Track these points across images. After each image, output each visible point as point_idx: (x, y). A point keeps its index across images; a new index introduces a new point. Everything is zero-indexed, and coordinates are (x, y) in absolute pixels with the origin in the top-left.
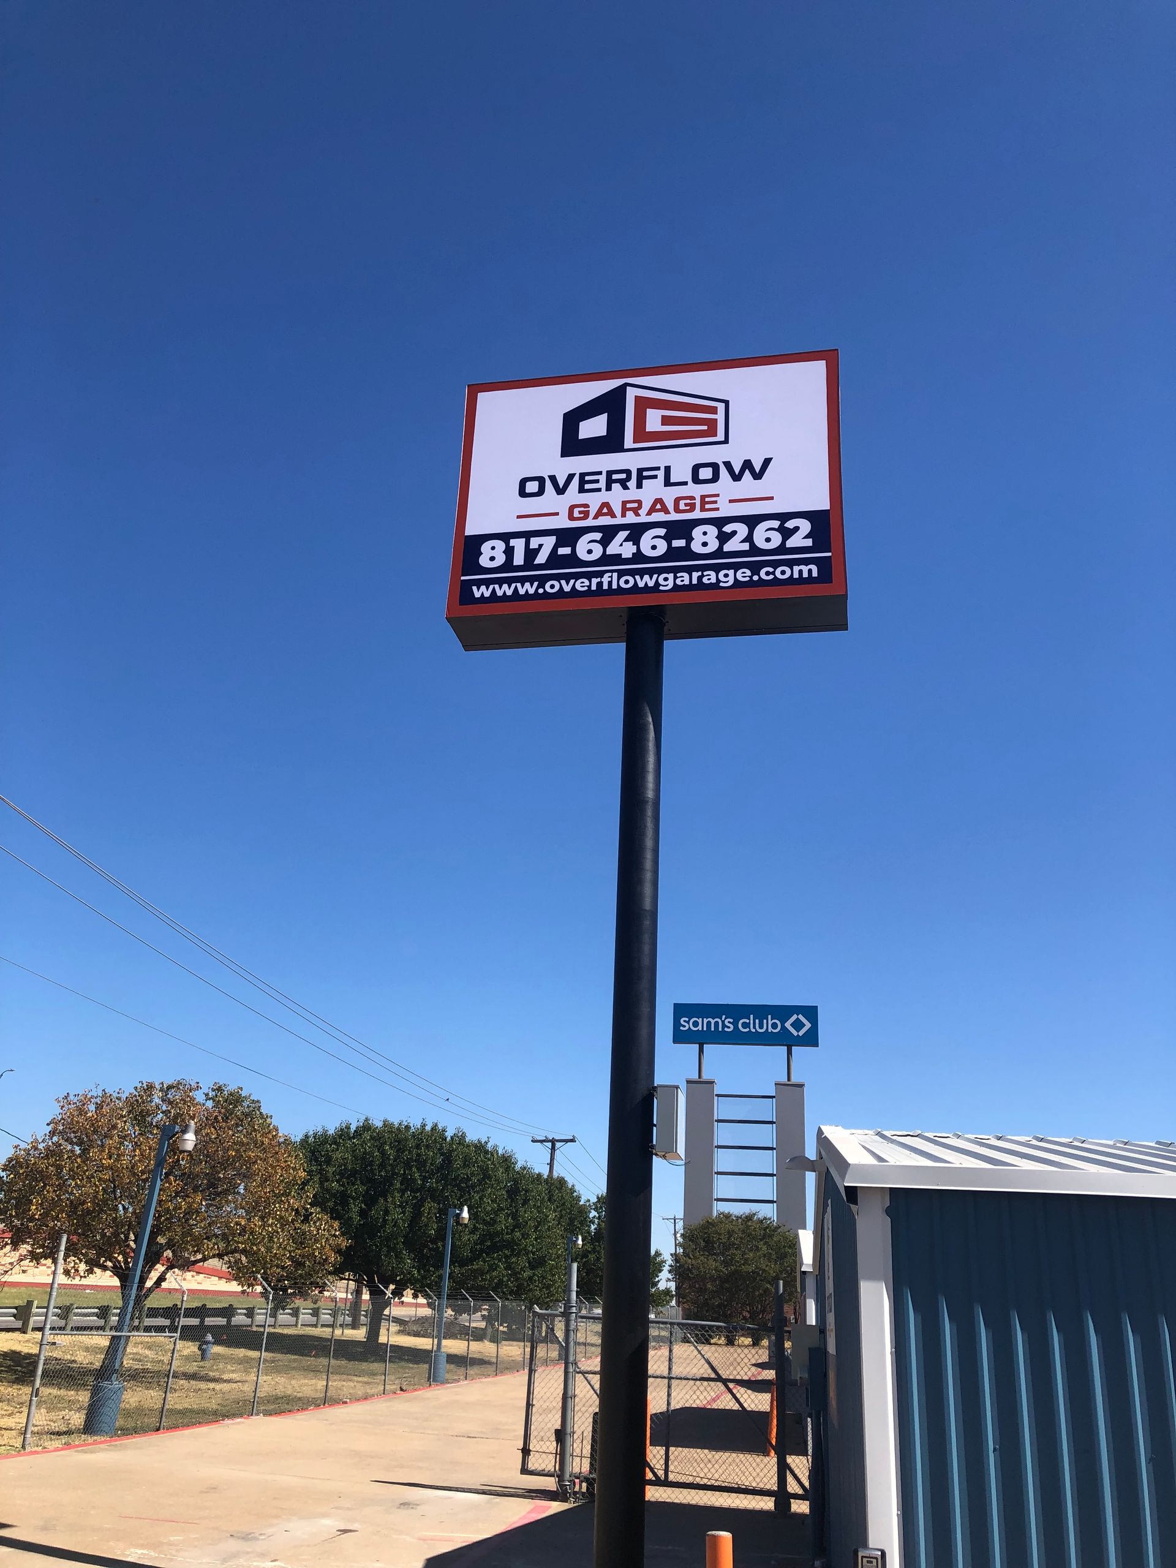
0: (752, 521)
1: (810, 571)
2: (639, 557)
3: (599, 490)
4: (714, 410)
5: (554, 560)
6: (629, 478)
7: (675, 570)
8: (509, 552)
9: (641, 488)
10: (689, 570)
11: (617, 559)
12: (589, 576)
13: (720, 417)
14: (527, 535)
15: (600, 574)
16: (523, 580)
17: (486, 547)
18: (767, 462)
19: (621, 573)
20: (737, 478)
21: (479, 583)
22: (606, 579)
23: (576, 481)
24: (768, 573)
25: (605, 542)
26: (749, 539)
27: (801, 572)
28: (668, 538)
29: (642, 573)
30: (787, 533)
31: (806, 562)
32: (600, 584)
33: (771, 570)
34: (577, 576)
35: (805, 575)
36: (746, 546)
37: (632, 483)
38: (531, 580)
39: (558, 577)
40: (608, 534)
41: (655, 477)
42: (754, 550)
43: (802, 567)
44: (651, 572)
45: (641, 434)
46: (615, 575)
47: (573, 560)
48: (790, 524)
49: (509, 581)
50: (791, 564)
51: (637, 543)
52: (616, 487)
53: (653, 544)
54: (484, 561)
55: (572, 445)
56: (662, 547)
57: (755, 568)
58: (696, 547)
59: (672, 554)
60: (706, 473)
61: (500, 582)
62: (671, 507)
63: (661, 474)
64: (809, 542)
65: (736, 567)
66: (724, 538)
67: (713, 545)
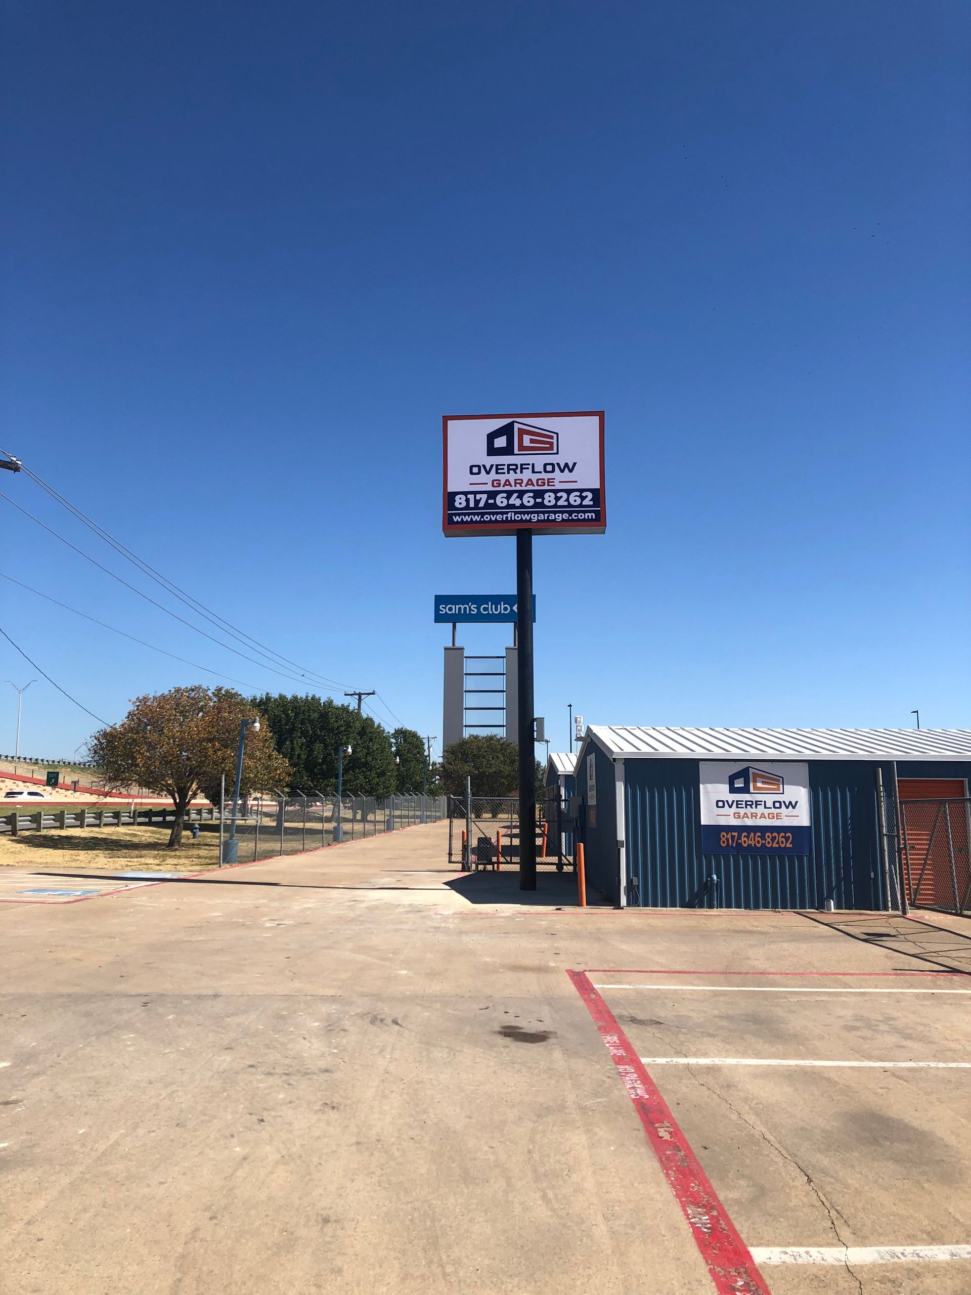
0: (569, 492)
1: (592, 516)
2: (522, 506)
3: (504, 473)
4: (552, 438)
5: (487, 506)
6: (517, 468)
7: (538, 513)
8: (467, 500)
9: (522, 473)
10: (544, 513)
11: (513, 506)
12: (502, 513)
13: (555, 441)
14: (475, 493)
15: (507, 513)
16: (474, 514)
17: (457, 498)
18: (575, 464)
19: (516, 513)
20: (562, 471)
21: (456, 515)
22: (509, 515)
23: (494, 468)
24: (575, 516)
25: (508, 498)
26: (567, 500)
27: (588, 516)
28: (534, 498)
29: (524, 513)
30: (583, 498)
31: (590, 512)
32: (507, 518)
33: (576, 514)
34: (497, 513)
35: (590, 517)
36: (566, 503)
37: (518, 471)
38: (478, 514)
39: (489, 514)
40: (509, 494)
41: (528, 468)
42: (570, 505)
43: (589, 514)
44: (528, 513)
45: (521, 447)
46: (513, 513)
47: (494, 506)
48: (584, 494)
49: (469, 514)
50: (584, 512)
51: (521, 499)
52: (511, 472)
53: (528, 500)
54: (457, 505)
55: (492, 451)
56: (532, 502)
57: (570, 513)
58: (546, 503)
59: (536, 505)
60: (549, 468)
61: (465, 514)
62: (535, 483)
63: (530, 467)
64: (591, 503)
65: (563, 512)
66: (557, 499)
67: (553, 502)
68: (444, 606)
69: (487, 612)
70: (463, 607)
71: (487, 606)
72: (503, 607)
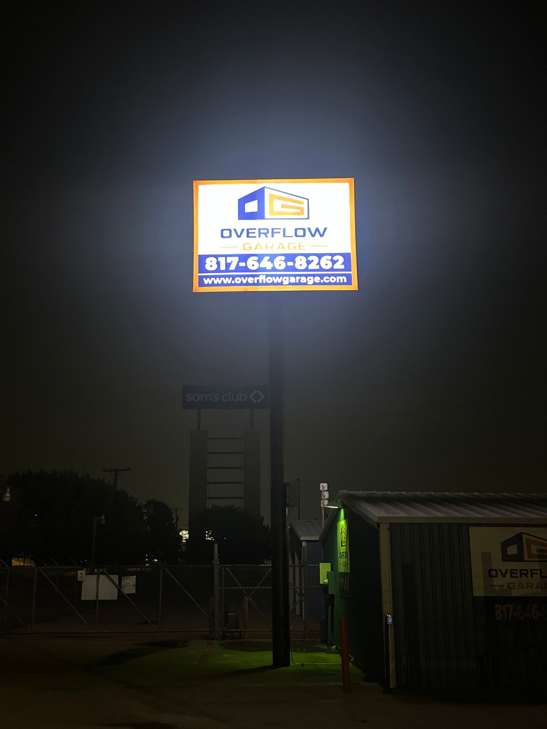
0: (320, 256)
1: (343, 279)
2: (274, 269)
3: (255, 237)
4: (302, 203)
5: (238, 269)
6: (268, 232)
7: (289, 276)
8: (218, 263)
9: (273, 237)
10: (295, 276)
11: (264, 270)
12: (253, 276)
13: (305, 206)
14: (226, 256)
15: (258, 276)
16: (225, 277)
17: (208, 260)
18: (325, 229)
19: (267, 276)
20: (313, 236)
21: (206, 277)
22: (261, 277)
23: (245, 232)
24: (327, 279)
25: (259, 261)
26: (319, 264)
27: (340, 280)
28: (286, 261)
29: (275, 276)
30: (334, 262)
31: (342, 275)
32: (258, 280)
33: (328, 278)
34: (249, 276)
35: (342, 281)
36: (318, 267)
37: (270, 234)
38: (229, 277)
39: (240, 276)
40: (260, 257)
41: (279, 233)
42: (321, 269)
43: (340, 277)
44: (279, 276)
45: (272, 212)
46: (265, 276)
47: (246, 269)
48: (335, 258)
49: (220, 277)
50: (336, 276)
51: (273, 262)
52: (263, 236)
53: (280, 263)
54: (208, 267)
55: (243, 215)
56: (283, 266)
57: (322, 277)
58: (297, 266)
59: (287, 269)
60: (300, 233)
61: (215, 277)
62: (286, 247)
63: (281, 231)
64: (343, 267)
65: (314, 276)
66: (309, 262)
67: (304, 266)
68: (191, 395)
69: (227, 400)
70: (206, 396)
71: (227, 395)
72: (240, 396)
